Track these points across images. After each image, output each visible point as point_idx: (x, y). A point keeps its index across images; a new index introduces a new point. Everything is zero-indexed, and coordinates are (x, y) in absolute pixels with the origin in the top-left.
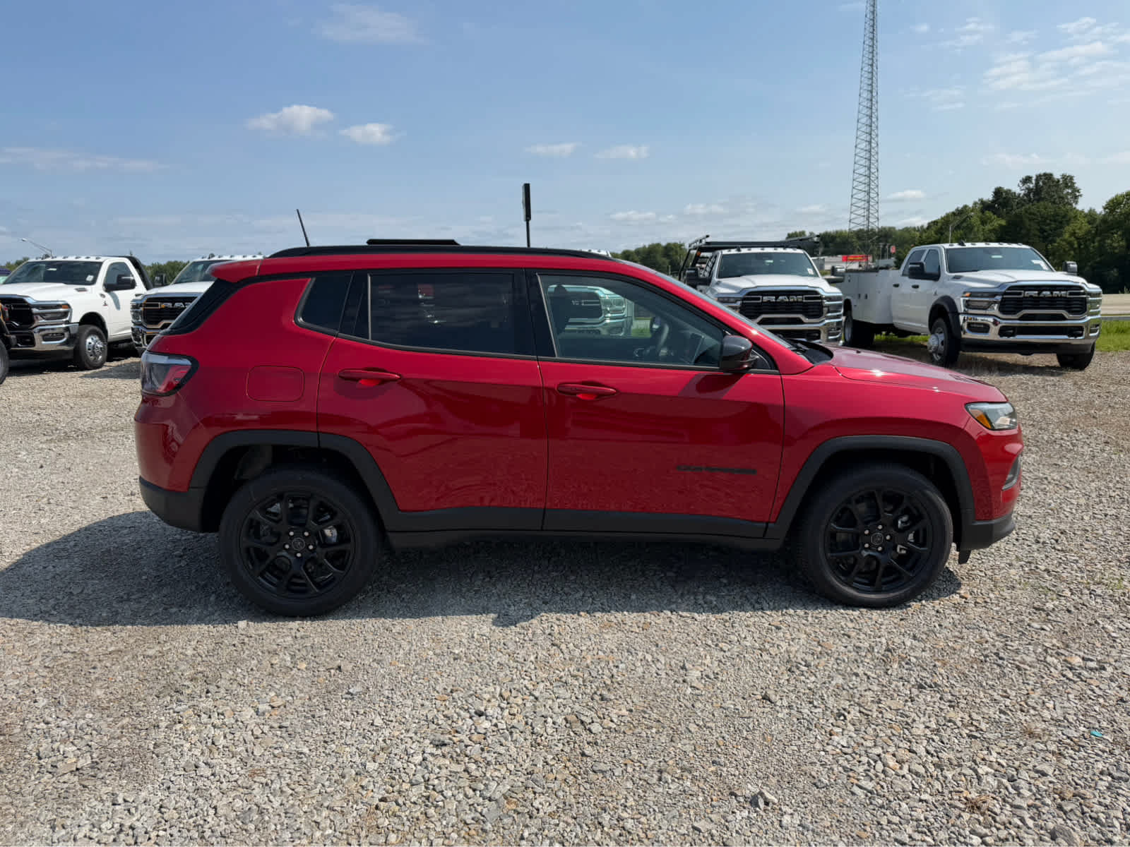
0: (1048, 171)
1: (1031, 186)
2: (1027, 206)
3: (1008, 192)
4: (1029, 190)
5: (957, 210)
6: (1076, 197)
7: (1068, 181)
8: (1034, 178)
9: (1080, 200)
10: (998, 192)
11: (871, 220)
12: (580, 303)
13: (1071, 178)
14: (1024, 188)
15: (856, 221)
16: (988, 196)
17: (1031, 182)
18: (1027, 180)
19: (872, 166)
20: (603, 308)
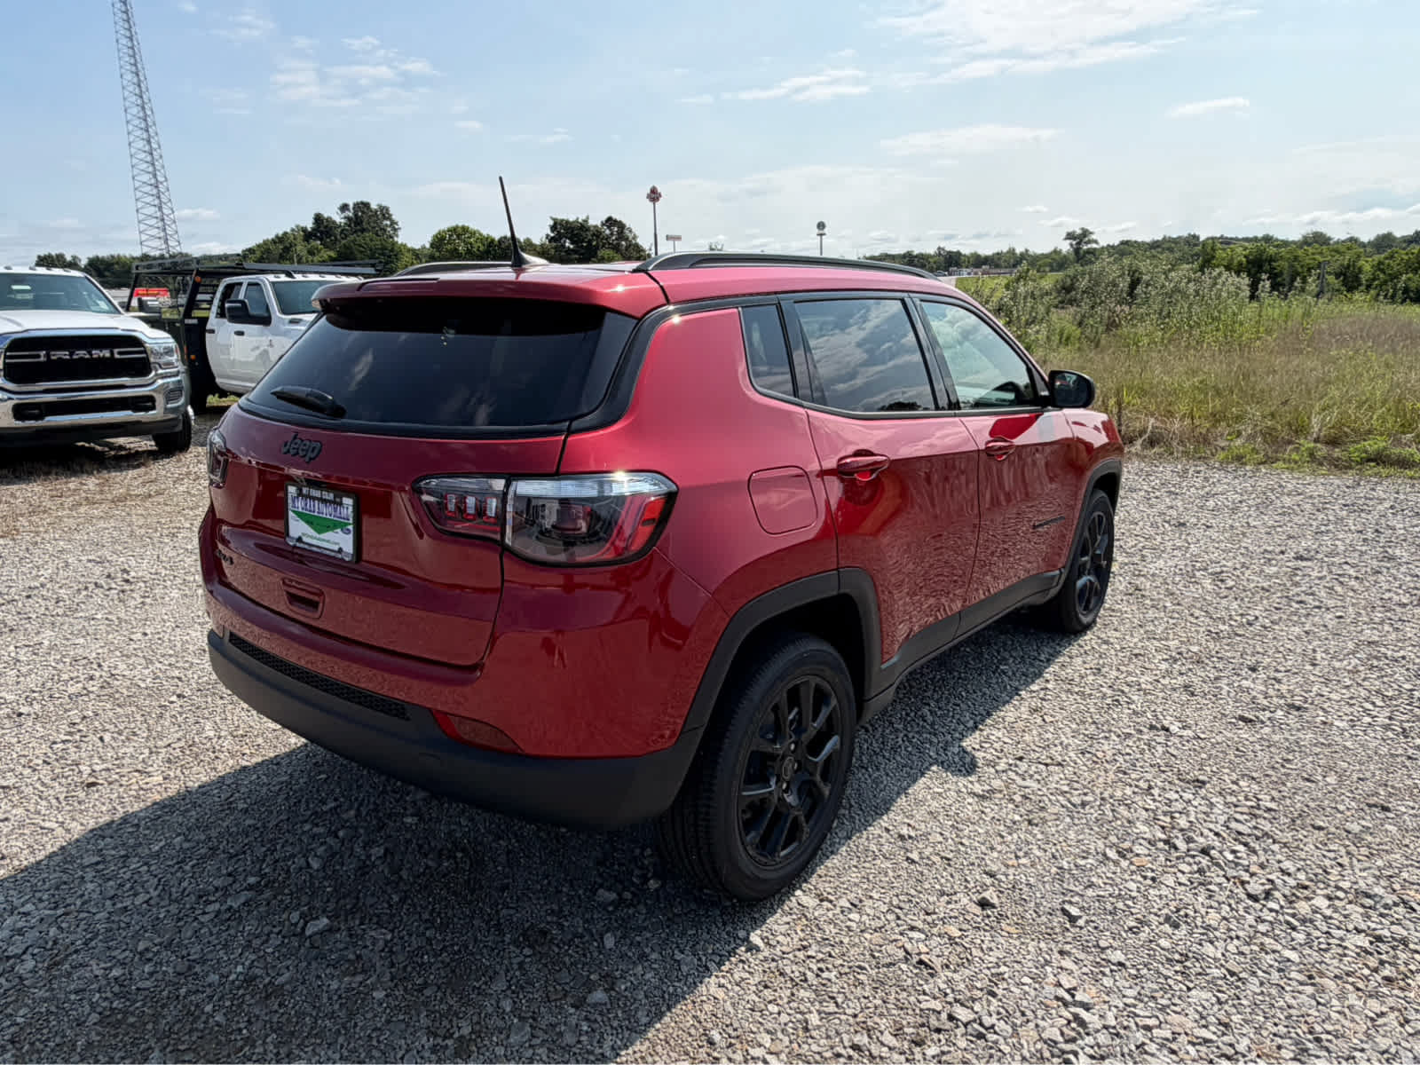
0: (365, 200)
1: (351, 215)
2: (352, 237)
3: (329, 220)
4: (348, 218)
5: (277, 236)
6: (395, 230)
7: (384, 212)
8: (351, 206)
9: (400, 233)
10: (318, 219)
11: (170, 243)
12: (112, 353)
13: (387, 209)
14: (343, 216)
15: (149, 243)
16: (309, 224)
17: (348, 210)
18: (344, 208)
19: (158, 173)
20: (152, 360)
